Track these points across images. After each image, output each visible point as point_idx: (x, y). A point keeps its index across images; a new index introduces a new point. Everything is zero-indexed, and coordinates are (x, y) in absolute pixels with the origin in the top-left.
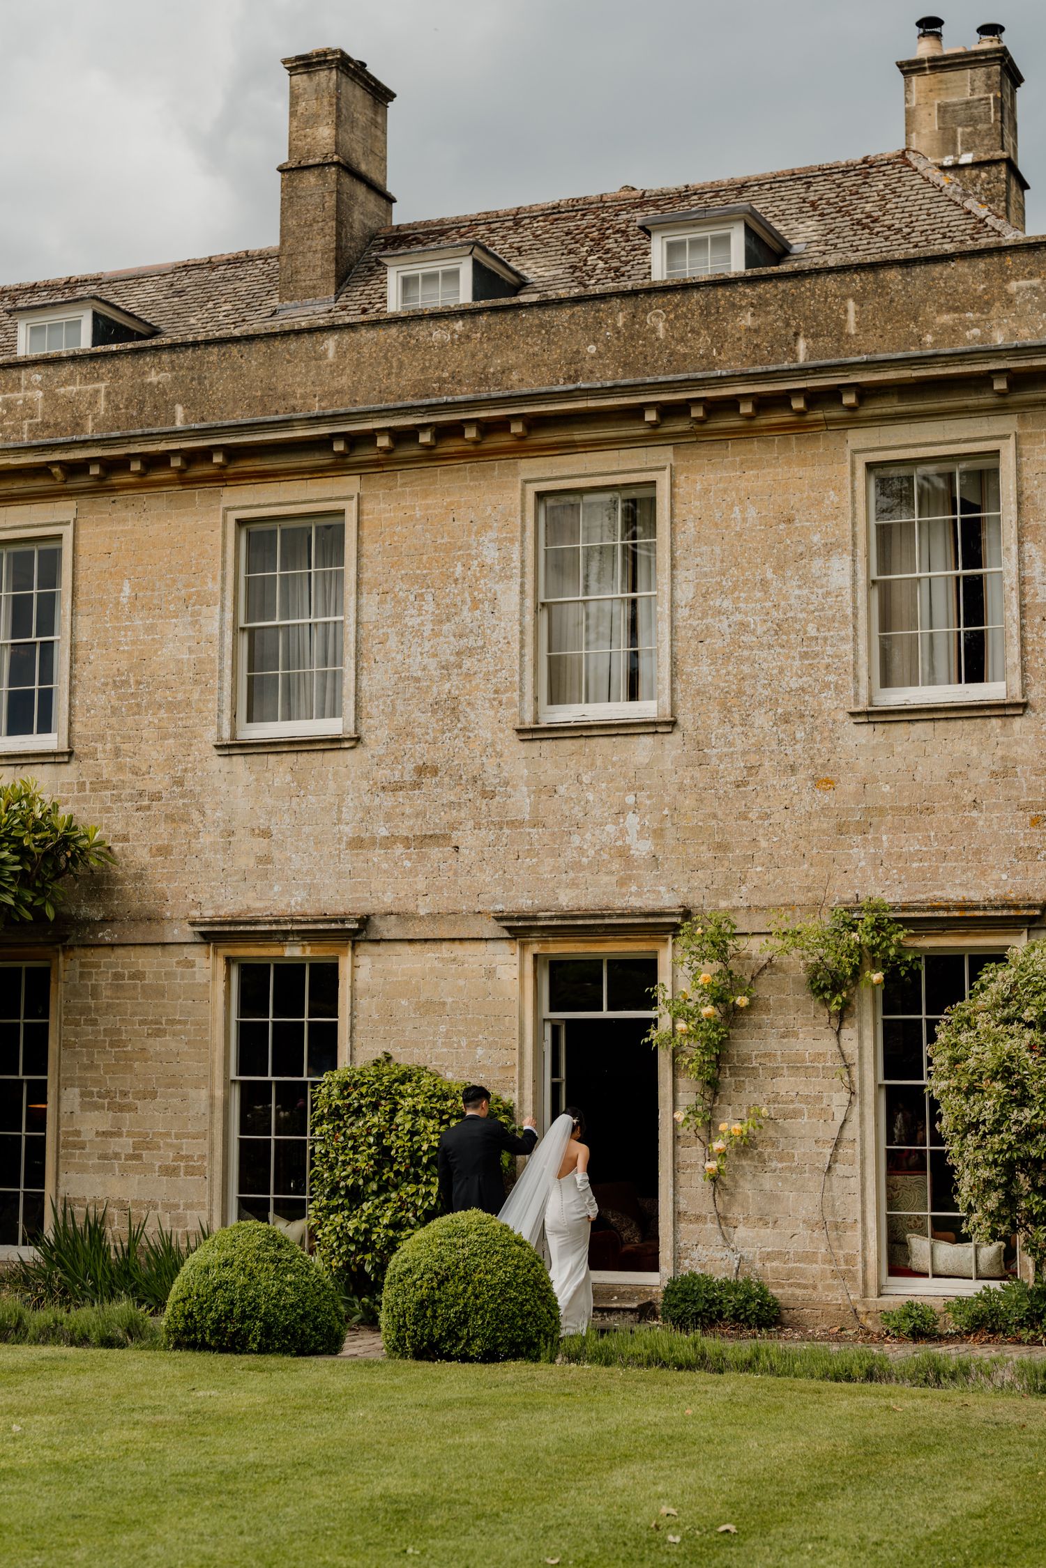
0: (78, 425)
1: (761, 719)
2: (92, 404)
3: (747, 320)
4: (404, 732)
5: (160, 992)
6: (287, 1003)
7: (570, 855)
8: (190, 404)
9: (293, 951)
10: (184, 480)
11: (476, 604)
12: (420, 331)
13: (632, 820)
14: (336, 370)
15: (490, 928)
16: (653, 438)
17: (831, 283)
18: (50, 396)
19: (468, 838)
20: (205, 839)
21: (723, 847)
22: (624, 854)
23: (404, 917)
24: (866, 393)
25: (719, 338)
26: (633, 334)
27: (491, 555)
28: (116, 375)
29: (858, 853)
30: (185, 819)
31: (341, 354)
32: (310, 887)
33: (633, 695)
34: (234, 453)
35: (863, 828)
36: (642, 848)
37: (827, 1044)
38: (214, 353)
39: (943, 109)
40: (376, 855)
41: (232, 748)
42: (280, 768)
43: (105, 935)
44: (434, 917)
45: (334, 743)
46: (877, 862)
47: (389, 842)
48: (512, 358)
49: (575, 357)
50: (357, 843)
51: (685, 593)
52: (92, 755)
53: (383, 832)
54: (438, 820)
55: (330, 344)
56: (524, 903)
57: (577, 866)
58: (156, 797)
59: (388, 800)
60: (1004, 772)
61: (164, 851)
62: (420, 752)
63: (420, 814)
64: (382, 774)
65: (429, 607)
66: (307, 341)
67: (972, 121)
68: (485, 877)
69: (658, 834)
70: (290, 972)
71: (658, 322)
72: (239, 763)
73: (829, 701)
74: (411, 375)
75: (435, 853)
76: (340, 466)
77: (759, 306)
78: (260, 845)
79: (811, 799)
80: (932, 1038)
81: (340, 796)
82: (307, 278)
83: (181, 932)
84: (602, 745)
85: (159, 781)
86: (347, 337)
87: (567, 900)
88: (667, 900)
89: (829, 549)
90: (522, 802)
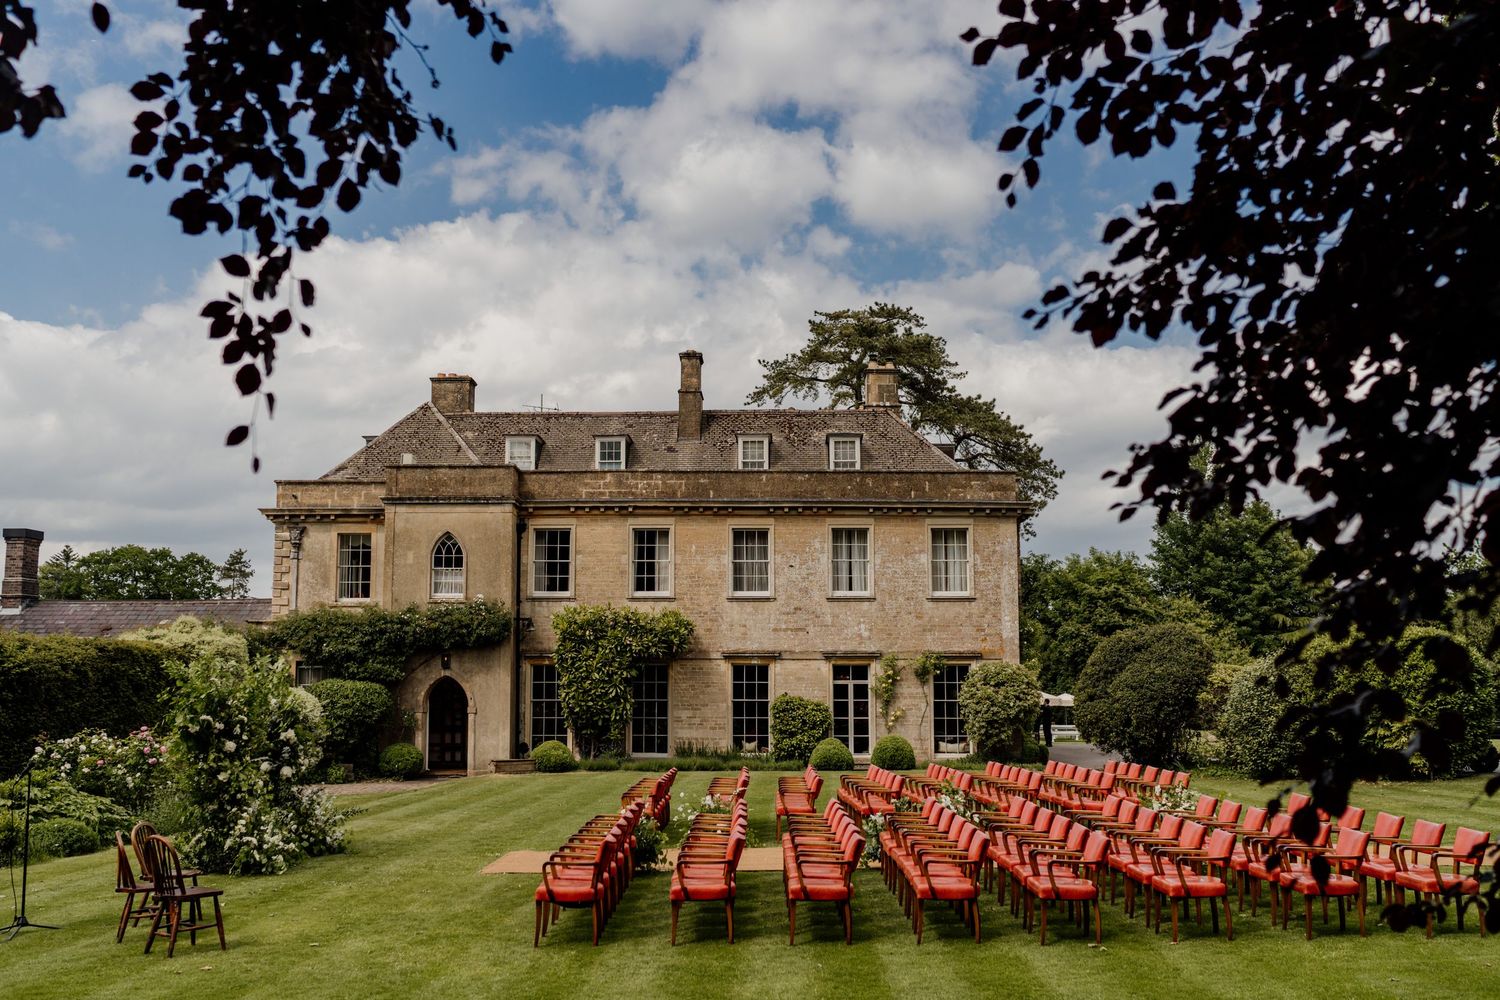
0: (675, 493)
1: (900, 599)
2: (680, 487)
3: (897, 484)
4: (790, 597)
5: (709, 674)
6: (751, 677)
7: (843, 636)
8: (715, 491)
9: (754, 662)
10: (715, 515)
11: (813, 560)
12: (794, 476)
13: (863, 626)
14: (766, 485)
15: (819, 656)
16: (870, 515)
17: (921, 476)
18: (664, 483)
19: (811, 629)
20: (724, 627)
21: (890, 634)
22: (860, 636)
23: (791, 652)
24: (934, 509)
25: (888, 488)
26: (862, 484)
27: (818, 545)
28: (688, 478)
29: (929, 637)
30: (716, 621)
31: (767, 480)
32: (760, 643)
33: (851, 589)
34: (734, 508)
35: (930, 630)
36: (866, 634)
37: (920, 690)
38: (723, 476)
39: (880, 386)
40: (782, 633)
41: (731, 599)
42: (749, 607)
43: (689, 656)
44: (801, 653)
45: (767, 599)
46: (934, 640)
47: (786, 630)
48: (824, 487)
49: (844, 489)
50: (775, 630)
51: (878, 561)
52: (682, 599)
53: (784, 627)
54: (801, 624)
55: (764, 477)
56: (830, 649)
57: (846, 639)
58: (706, 613)
59: (785, 617)
60: (969, 616)
61: (709, 630)
62: (797, 604)
63: (796, 622)
64: (784, 609)
65: (798, 560)
66: (756, 475)
67: (889, 392)
68: (818, 641)
69: (871, 630)
70: (751, 668)
71: (870, 482)
72: (735, 604)
73: (920, 594)
74: (790, 489)
75: (801, 633)
76: (770, 515)
77: (900, 480)
78: (743, 629)
79: (915, 622)
80: (960, 689)
81: (770, 615)
82: (690, 430)
83: (718, 655)
84: (853, 604)
85: (707, 608)
86: (770, 476)
87: (843, 648)
88: (873, 649)
89: (921, 552)
90: (829, 619)
